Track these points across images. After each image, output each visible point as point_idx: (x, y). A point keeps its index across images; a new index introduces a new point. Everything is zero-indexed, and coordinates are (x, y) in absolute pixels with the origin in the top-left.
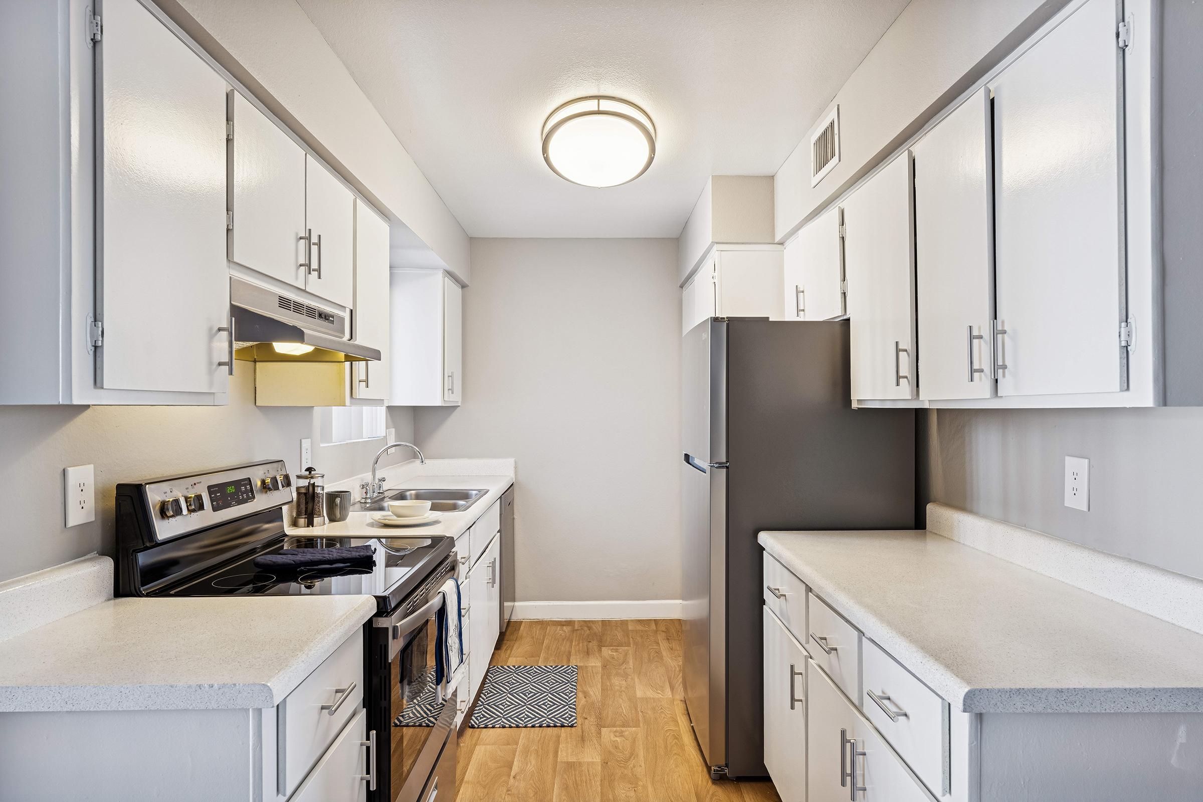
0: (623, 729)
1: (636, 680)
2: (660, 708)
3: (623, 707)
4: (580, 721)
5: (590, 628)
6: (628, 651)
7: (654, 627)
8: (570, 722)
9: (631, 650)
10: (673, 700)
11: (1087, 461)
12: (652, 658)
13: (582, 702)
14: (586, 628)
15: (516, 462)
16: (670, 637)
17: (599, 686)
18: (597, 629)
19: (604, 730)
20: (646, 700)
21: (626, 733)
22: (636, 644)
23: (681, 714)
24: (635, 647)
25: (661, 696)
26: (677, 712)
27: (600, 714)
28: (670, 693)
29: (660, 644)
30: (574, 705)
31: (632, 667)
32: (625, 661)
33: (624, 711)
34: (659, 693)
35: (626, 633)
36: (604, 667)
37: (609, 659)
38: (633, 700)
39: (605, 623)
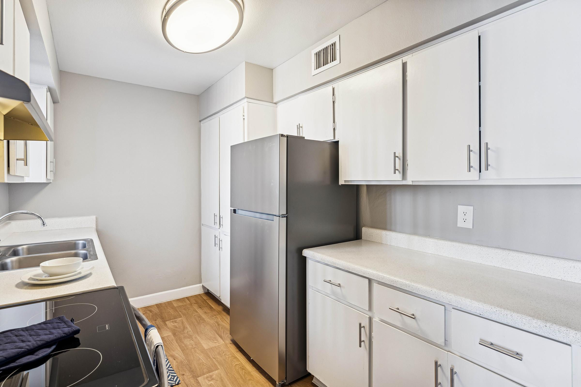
0: (211, 374)
1: (198, 338)
2: (222, 352)
3: (201, 358)
4: (180, 378)
5: (151, 311)
6: (183, 320)
7: (188, 302)
8: (175, 381)
9: (183, 319)
10: (226, 344)
11: (472, 207)
12: (198, 321)
13: (174, 363)
14: (148, 312)
15: (96, 218)
16: (201, 306)
17: (179, 349)
18: (156, 310)
19: (200, 379)
20: (212, 349)
21: (214, 376)
22: (184, 314)
23: (236, 352)
24: (185, 317)
25: (218, 344)
26: (233, 352)
27: (191, 368)
28: (222, 341)
29: (198, 311)
30: (171, 367)
31: (191, 330)
32: (184, 328)
33: (204, 361)
34: (216, 343)
35: (174, 308)
36: (174, 334)
37: (175, 329)
38: (203, 351)
39: (158, 306)
